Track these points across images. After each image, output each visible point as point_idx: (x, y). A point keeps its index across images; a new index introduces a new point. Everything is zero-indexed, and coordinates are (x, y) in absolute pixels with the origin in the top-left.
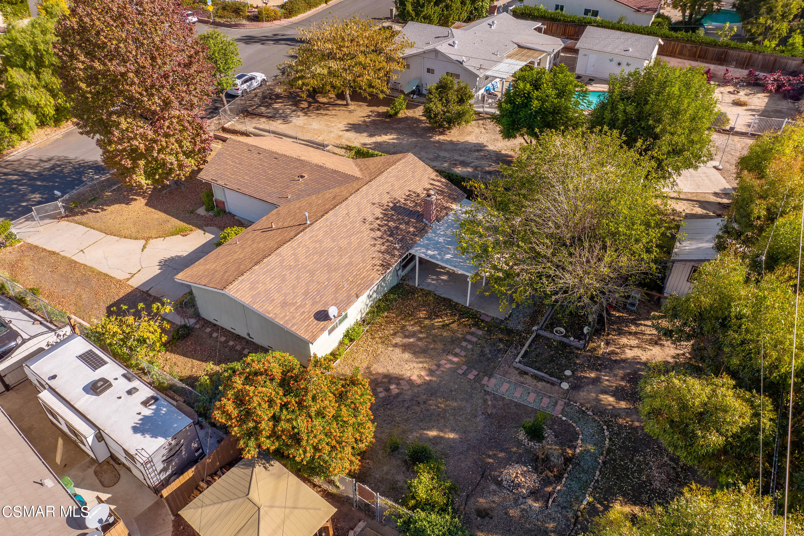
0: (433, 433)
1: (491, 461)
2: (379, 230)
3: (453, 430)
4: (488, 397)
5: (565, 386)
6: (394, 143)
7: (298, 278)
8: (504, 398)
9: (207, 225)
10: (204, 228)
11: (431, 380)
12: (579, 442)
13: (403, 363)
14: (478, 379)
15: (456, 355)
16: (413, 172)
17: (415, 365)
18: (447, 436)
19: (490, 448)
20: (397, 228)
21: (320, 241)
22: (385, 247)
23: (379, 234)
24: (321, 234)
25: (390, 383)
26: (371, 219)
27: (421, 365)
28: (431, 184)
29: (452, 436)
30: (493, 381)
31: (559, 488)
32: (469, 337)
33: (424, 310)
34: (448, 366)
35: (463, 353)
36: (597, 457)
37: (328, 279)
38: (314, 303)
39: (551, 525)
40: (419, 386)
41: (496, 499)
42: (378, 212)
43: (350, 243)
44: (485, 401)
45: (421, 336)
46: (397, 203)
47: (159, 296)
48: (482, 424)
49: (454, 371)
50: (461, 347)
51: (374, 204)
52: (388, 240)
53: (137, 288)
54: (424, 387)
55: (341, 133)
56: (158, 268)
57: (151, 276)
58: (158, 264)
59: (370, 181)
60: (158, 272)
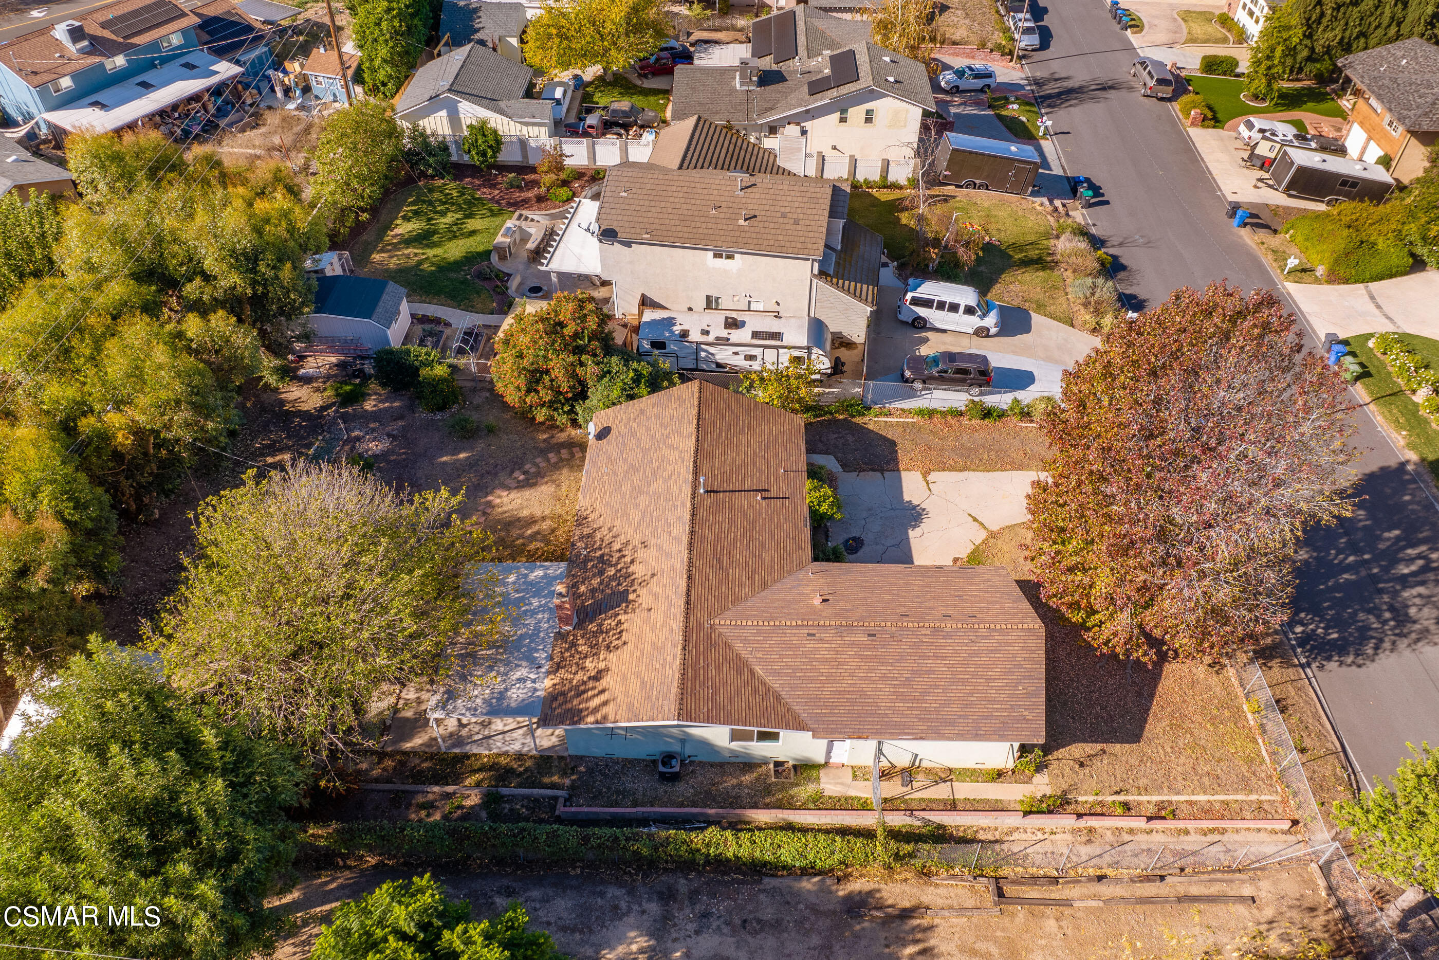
0: (462, 456)
2: (620, 551)
3: (445, 463)
7: (653, 437)
16: (643, 683)
17: (510, 507)
20: (601, 573)
21: (666, 481)
22: (597, 538)
23: (617, 546)
24: (674, 488)
25: (527, 480)
26: (640, 554)
27: (505, 508)
28: (603, 691)
29: (445, 459)
37: (625, 460)
42: (638, 570)
43: (637, 506)
46: (627, 607)
51: (653, 575)
52: (600, 549)
56: (915, 502)
57: (904, 489)
58: (923, 506)
59: (687, 603)
60: (906, 498)
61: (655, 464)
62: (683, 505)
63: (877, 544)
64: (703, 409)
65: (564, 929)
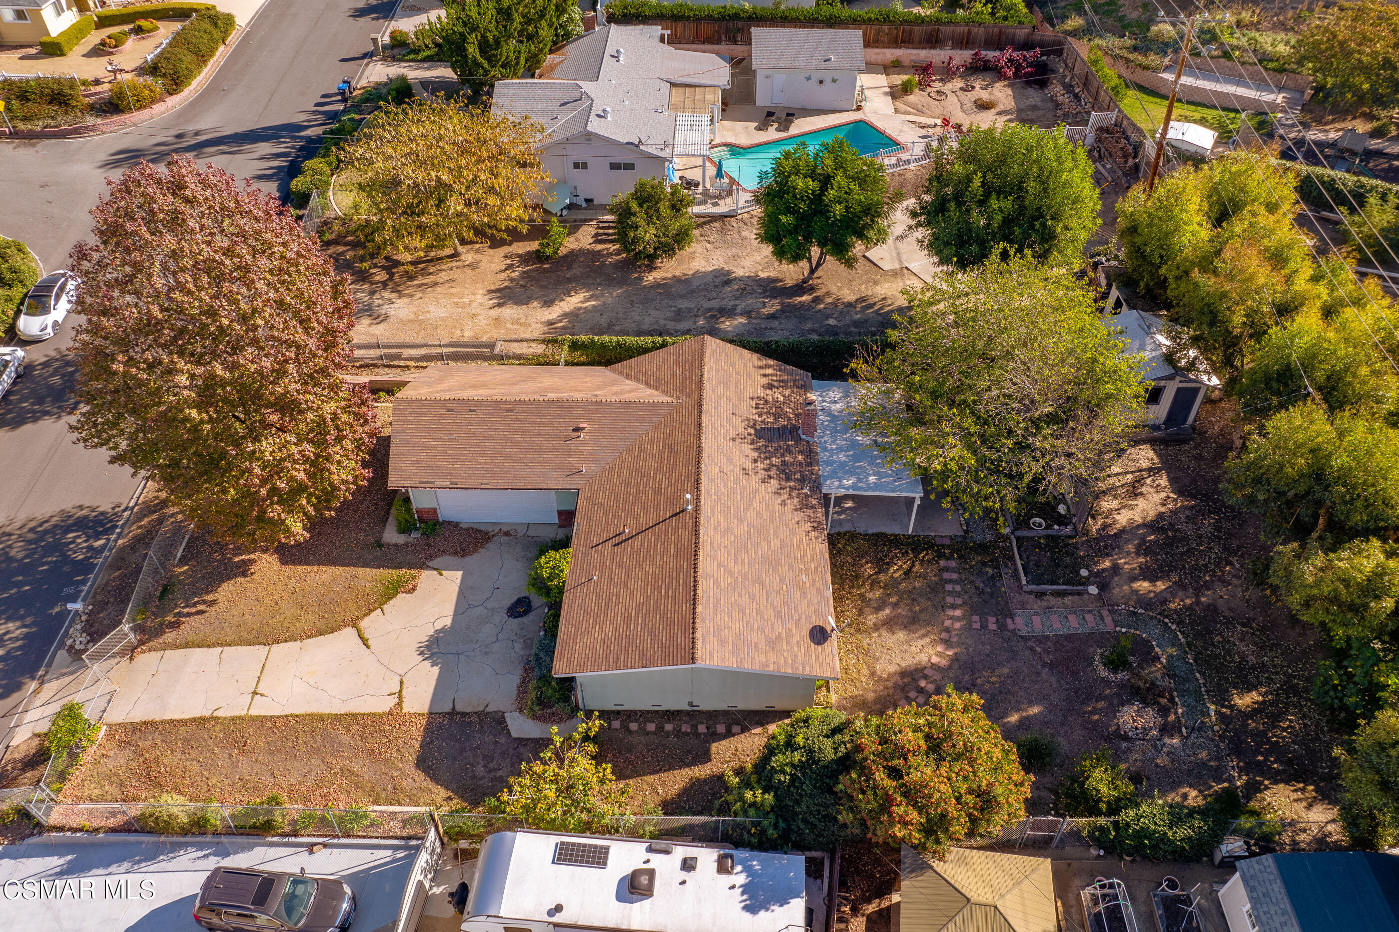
1: (1096, 717)
2: (770, 477)
3: (1031, 703)
4: (1031, 643)
5: (1093, 590)
6: (593, 306)
7: (752, 598)
8: (1047, 637)
9: (431, 558)
10: (430, 564)
11: (956, 654)
12: (1157, 649)
13: (905, 647)
14: (1002, 626)
15: (954, 607)
16: (733, 366)
17: (921, 642)
18: (1031, 713)
19: (1083, 703)
20: (785, 464)
21: (729, 530)
22: (796, 500)
23: (775, 483)
24: (720, 517)
25: (915, 680)
26: (749, 466)
27: (927, 640)
28: (765, 376)
29: (1035, 710)
30: (1019, 620)
31: (1180, 711)
32: (946, 576)
33: (867, 563)
34: (957, 625)
35: (959, 601)
36: (1184, 659)
38: (797, 623)
39: (1204, 754)
40: (949, 668)
41: (1135, 756)
42: (748, 450)
43: (759, 514)
44: (1032, 649)
45: (893, 600)
46: (755, 425)
47: (481, 709)
48: (1053, 680)
49: (969, 627)
50: (950, 593)
51: (734, 440)
52: (790, 487)
53: (430, 714)
54: (956, 666)
55: (495, 312)
56: (427, 664)
57: (433, 683)
58: (421, 658)
59: (701, 405)
60: (436, 670)
61: (744, 556)
62: (708, 492)
63: (493, 609)
64: (689, 617)
65: (771, 329)
